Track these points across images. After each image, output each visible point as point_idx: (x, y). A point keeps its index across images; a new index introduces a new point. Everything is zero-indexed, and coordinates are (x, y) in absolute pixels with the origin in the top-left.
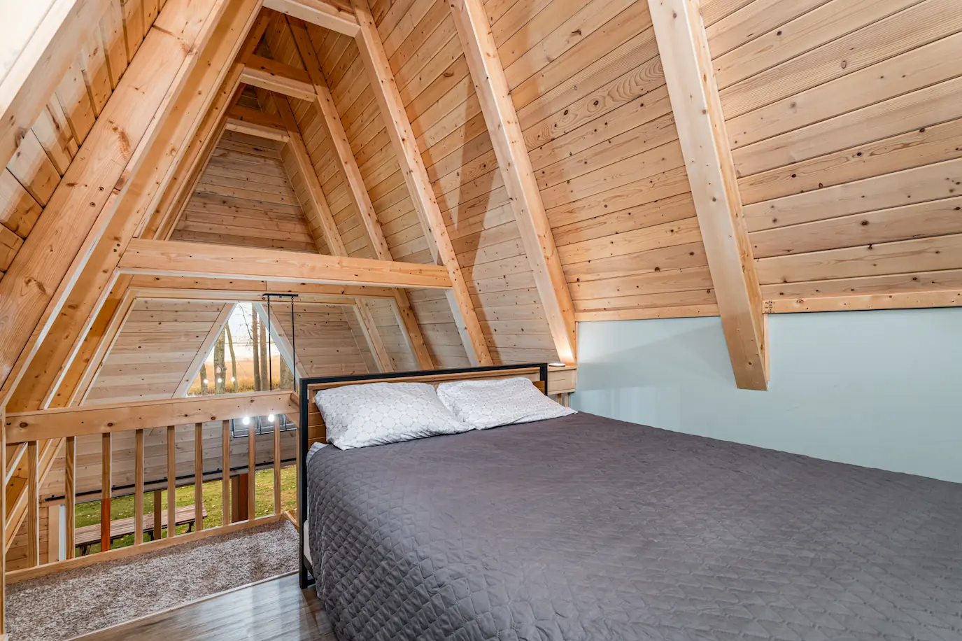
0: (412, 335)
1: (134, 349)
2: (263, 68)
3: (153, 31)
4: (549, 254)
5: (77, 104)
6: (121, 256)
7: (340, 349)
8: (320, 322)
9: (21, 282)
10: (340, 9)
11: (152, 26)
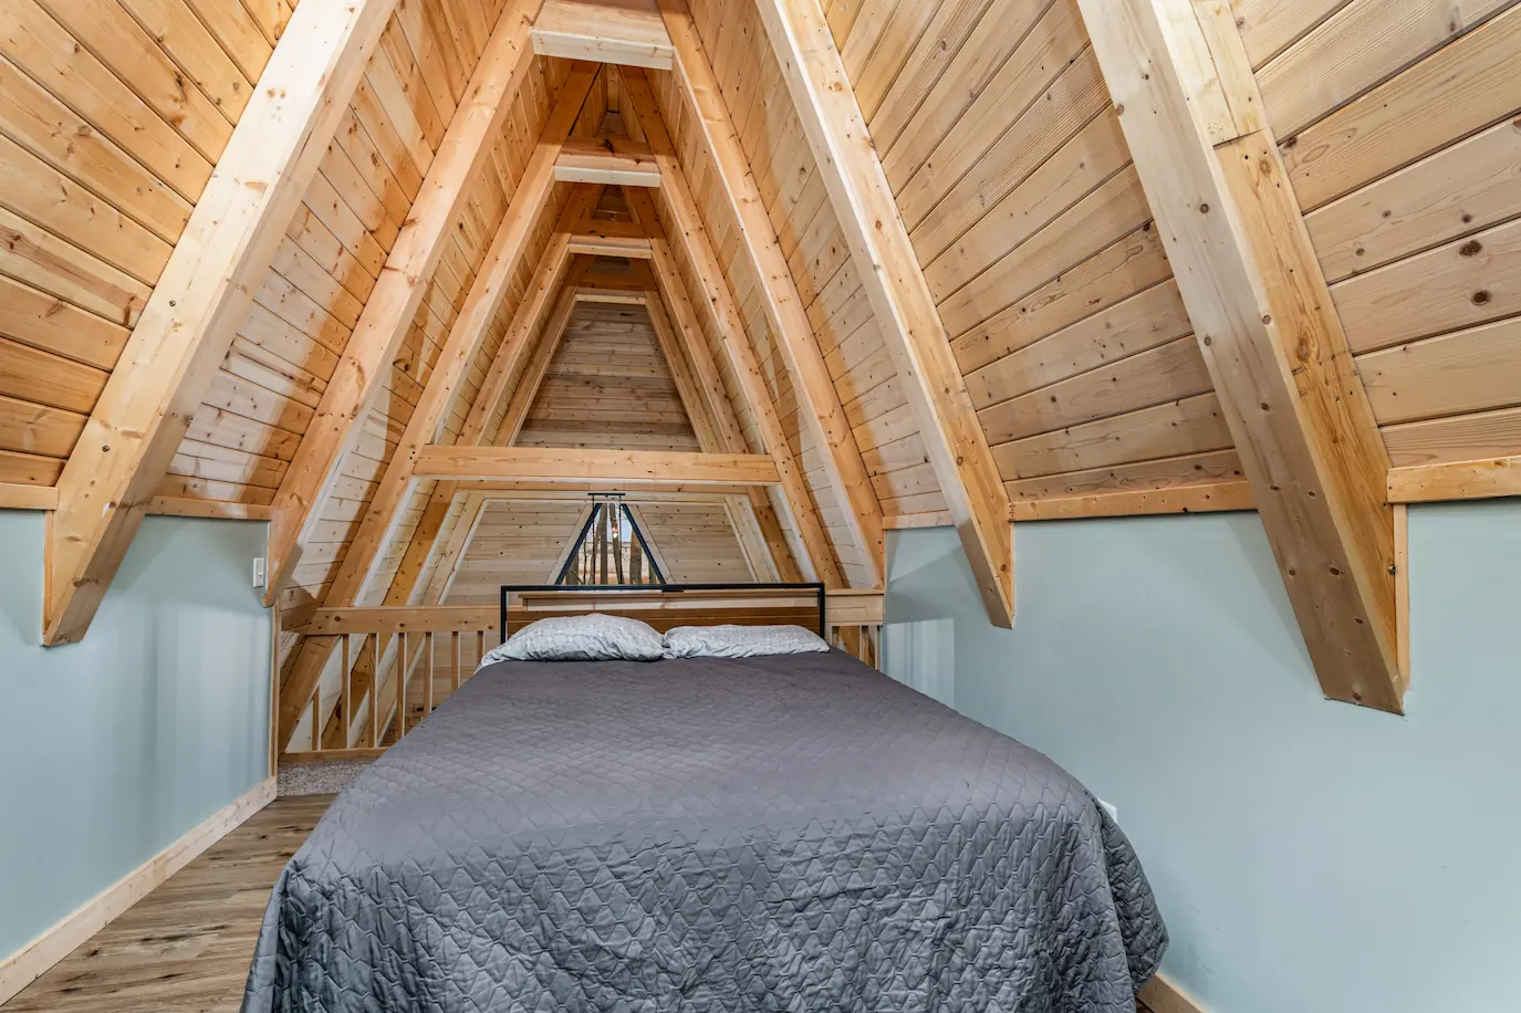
0: (773, 545)
1: (496, 555)
2: (592, 232)
3: (384, 271)
4: (837, 439)
5: (308, 356)
6: (415, 463)
7: (724, 562)
8: (698, 526)
9: (287, 497)
10: (638, 161)
11: (384, 267)
